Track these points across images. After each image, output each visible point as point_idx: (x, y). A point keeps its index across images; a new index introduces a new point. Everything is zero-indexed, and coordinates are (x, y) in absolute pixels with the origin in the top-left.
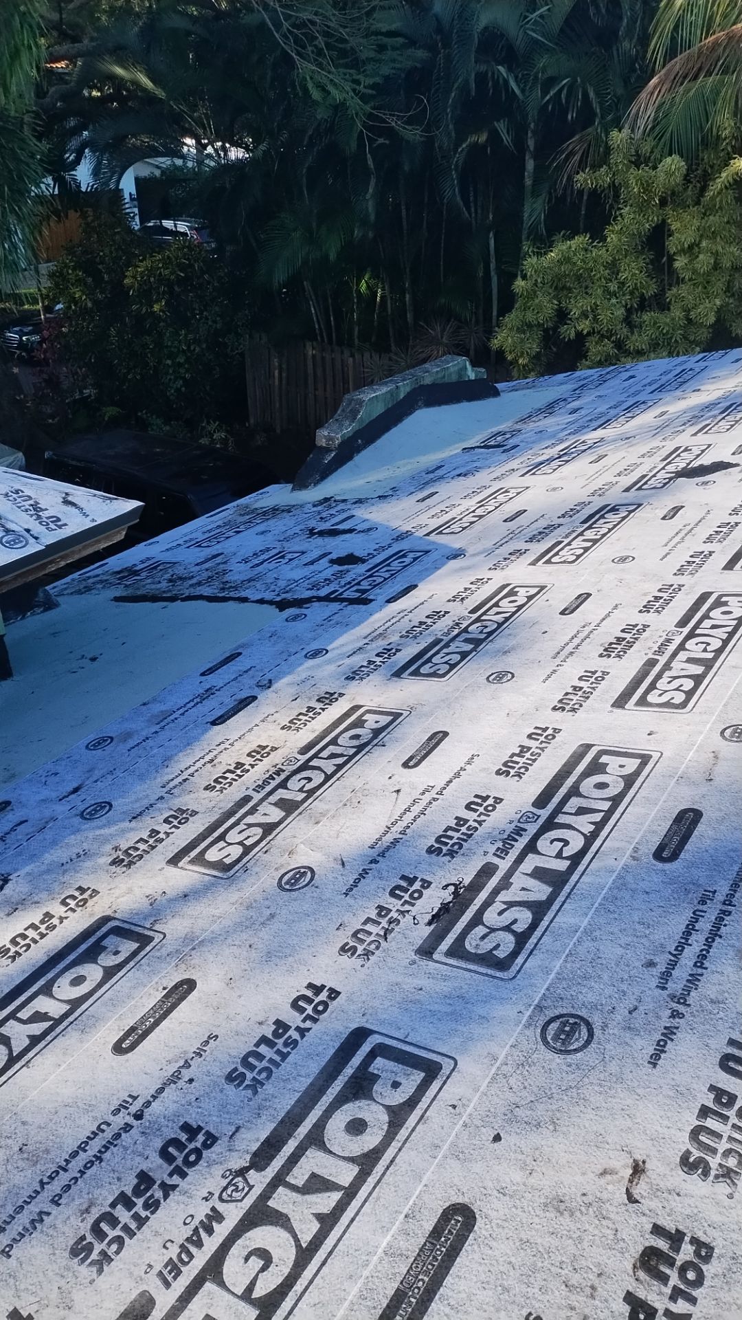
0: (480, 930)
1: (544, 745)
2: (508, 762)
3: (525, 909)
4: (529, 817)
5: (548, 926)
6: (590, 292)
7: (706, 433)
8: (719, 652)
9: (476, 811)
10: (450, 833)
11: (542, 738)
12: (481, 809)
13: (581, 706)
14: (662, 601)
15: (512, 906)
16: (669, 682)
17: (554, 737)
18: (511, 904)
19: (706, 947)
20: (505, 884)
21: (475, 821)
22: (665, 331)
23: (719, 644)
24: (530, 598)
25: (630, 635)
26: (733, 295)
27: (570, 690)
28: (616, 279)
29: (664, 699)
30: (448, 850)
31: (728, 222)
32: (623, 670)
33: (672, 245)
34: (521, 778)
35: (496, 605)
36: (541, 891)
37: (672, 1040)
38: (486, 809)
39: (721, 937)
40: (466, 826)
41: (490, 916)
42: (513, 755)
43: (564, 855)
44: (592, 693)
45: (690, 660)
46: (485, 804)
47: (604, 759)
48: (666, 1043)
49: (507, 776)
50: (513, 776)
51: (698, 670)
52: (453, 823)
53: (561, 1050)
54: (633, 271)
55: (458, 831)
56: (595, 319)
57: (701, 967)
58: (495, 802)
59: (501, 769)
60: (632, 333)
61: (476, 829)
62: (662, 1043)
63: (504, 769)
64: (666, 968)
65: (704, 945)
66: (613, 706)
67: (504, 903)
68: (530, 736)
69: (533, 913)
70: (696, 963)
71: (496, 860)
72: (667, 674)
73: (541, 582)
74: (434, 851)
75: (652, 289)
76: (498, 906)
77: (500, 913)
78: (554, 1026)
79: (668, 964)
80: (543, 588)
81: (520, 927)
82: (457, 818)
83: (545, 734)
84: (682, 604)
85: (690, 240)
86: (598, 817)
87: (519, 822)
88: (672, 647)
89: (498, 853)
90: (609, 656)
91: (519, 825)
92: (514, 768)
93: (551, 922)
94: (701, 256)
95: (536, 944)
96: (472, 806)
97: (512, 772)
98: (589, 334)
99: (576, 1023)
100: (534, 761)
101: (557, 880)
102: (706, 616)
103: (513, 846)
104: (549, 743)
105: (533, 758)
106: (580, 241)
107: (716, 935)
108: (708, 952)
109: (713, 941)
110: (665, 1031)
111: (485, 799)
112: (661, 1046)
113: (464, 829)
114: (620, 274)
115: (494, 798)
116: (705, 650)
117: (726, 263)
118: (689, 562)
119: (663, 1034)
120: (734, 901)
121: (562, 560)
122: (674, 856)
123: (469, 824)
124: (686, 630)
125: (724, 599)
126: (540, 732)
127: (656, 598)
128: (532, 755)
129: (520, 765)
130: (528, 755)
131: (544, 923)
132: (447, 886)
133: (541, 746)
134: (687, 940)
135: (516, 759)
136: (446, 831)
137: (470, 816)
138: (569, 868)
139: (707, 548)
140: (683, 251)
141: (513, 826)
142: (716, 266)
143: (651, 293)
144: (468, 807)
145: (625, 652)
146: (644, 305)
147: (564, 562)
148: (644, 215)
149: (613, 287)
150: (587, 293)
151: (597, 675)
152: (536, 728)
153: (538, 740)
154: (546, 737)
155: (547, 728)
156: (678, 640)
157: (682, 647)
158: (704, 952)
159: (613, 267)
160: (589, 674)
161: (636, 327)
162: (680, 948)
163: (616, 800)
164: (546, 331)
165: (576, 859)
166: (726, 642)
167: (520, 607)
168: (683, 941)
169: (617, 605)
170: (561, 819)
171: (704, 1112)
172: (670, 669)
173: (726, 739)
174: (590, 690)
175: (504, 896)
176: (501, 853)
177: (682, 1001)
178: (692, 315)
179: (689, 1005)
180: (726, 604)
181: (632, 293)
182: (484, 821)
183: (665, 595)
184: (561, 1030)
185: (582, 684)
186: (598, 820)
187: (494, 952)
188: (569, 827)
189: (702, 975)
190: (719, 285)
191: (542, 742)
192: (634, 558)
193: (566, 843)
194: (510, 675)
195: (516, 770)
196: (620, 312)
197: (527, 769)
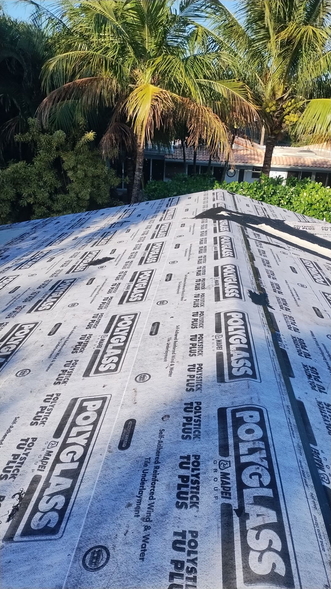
0: (38, 515)
1: (53, 404)
2: (36, 417)
3: (60, 495)
4: (53, 444)
5: (74, 501)
6: (31, 186)
7: (97, 245)
8: (125, 342)
9: (23, 448)
10: (11, 465)
11: (52, 400)
12: (26, 447)
13: (68, 379)
14: (95, 322)
15: (53, 496)
16: (107, 360)
17: (58, 398)
18: (52, 495)
19: (152, 488)
20: (47, 484)
21: (24, 454)
22: (68, 202)
23: (124, 338)
24: (31, 330)
25: (84, 340)
26: (95, 187)
27: (61, 373)
28: (42, 180)
29: (107, 368)
30: (12, 474)
31: (87, 158)
32: (85, 358)
33: (65, 166)
34: (44, 424)
35: (14, 335)
36: (67, 483)
37: (148, 542)
38: (28, 446)
39: (158, 481)
40: (19, 458)
41: (43, 506)
42: (38, 413)
43: (75, 460)
44: (72, 372)
45: (114, 348)
46: (28, 443)
47: (85, 404)
48: (146, 545)
49: (37, 425)
50: (40, 424)
51: (118, 352)
52: (11, 459)
53: (95, 569)
54: (49, 177)
55: (15, 462)
56: (35, 198)
57: (152, 499)
58: (33, 441)
59: (33, 422)
60: (54, 203)
61: (25, 458)
62: (144, 546)
63: (34, 421)
64: (137, 505)
65: (151, 487)
66: (83, 376)
67: (48, 495)
68: (45, 401)
69: (65, 497)
70: (150, 497)
71: (40, 473)
72: (105, 356)
73: (36, 321)
74: (3, 477)
75: (59, 185)
76: (45, 498)
77: (47, 502)
78: (89, 556)
79: (137, 502)
80: (36, 324)
81: (59, 507)
82: (13, 455)
83: (53, 398)
84: (104, 322)
85: (73, 165)
86: (88, 435)
87: (48, 448)
88: (105, 343)
89: (40, 469)
90: (77, 352)
91: (48, 450)
92: (39, 419)
93: (76, 498)
94: (79, 172)
95: (70, 513)
96: (21, 446)
97: (39, 422)
98: (33, 204)
99: (99, 551)
100: (50, 413)
101: (73, 474)
102: (116, 326)
103: (47, 462)
104: (56, 402)
105: (49, 412)
106: (21, 164)
107: (155, 480)
108: (154, 490)
109: (155, 484)
110: (144, 539)
111: (27, 440)
112: (144, 548)
113: (18, 460)
114: (43, 179)
115: (32, 438)
116: (119, 342)
117: (90, 174)
118: (103, 303)
119: (143, 541)
120: (159, 460)
121: (44, 308)
122: (128, 445)
123: (20, 457)
124: (109, 334)
125: (122, 317)
126: (50, 397)
127: (92, 321)
128: (48, 410)
129: (43, 417)
130: (46, 411)
131: (72, 500)
132: (14, 495)
133: (52, 405)
134: (143, 487)
135: (40, 414)
136: (8, 464)
137: (20, 452)
138: (79, 466)
139: (110, 295)
140: (70, 169)
141: (45, 451)
142: (86, 175)
143: (59, 186)
144: (18, 447)
145: (84, 349)
146: (57, 191)
147: (45, 309)
148: (50, 154)
149: (41, 184)
150: (29, 186)
151: (73, 363)
152: (47, 396)
153: (49, 402)
154: (54, 399)
155: (53, 394)
156: (107, 339)
157: (109, 342)
158: (152, 491)
159: (40, 175)
160: (69, 363)
161: (55, 200)
162: (141, 492)
163: (95, 424)
164: (12, 202)
165: (81, 460)
166: (127, 337)
167: (27, 335)
168: (141, 488)
169: (75, 327)
170: (69, 441)
171: (172, 576)
172: (106, 353)
173: (138, 382)
174: (71, 370)
175: (48, 492)
176: (42, 468)
177: (148, 520)
178: (80, 195)
179: (152, 521)
180: (123, 320)
181: (50, 186)
182: (29, 453)
183: (96, 319)
184: (93, 557)
185: (66, 368)
186: (88, 436)
187: (48, 525)
188: (74, 444)
189: (154, 503)
190: (88, 184)
191: (52, 402)
192: (78, 304)
193: (74, 453)
194: (28, 371)
195: (41, 420)
196: (47, 194)
197: (47, 419)
